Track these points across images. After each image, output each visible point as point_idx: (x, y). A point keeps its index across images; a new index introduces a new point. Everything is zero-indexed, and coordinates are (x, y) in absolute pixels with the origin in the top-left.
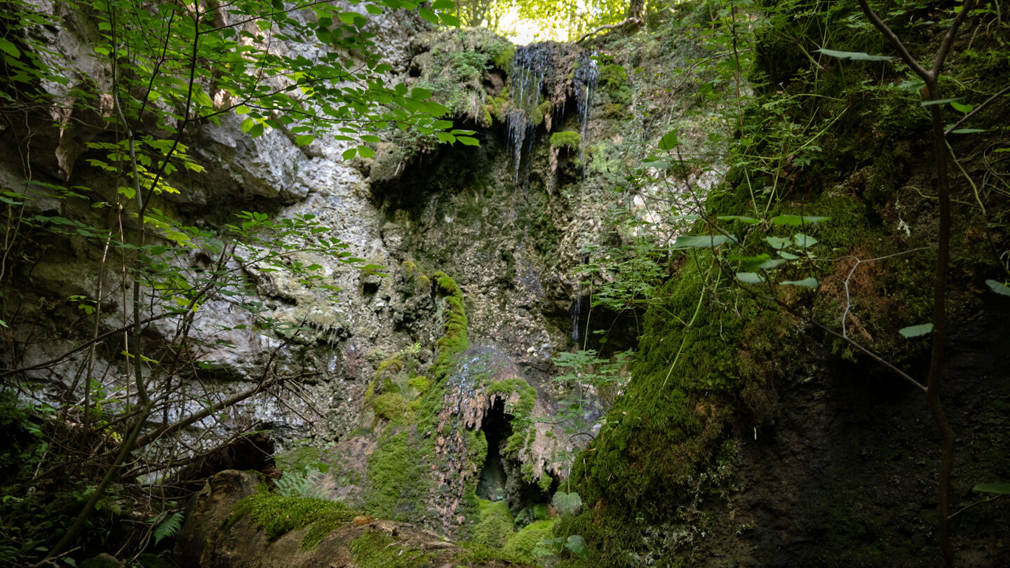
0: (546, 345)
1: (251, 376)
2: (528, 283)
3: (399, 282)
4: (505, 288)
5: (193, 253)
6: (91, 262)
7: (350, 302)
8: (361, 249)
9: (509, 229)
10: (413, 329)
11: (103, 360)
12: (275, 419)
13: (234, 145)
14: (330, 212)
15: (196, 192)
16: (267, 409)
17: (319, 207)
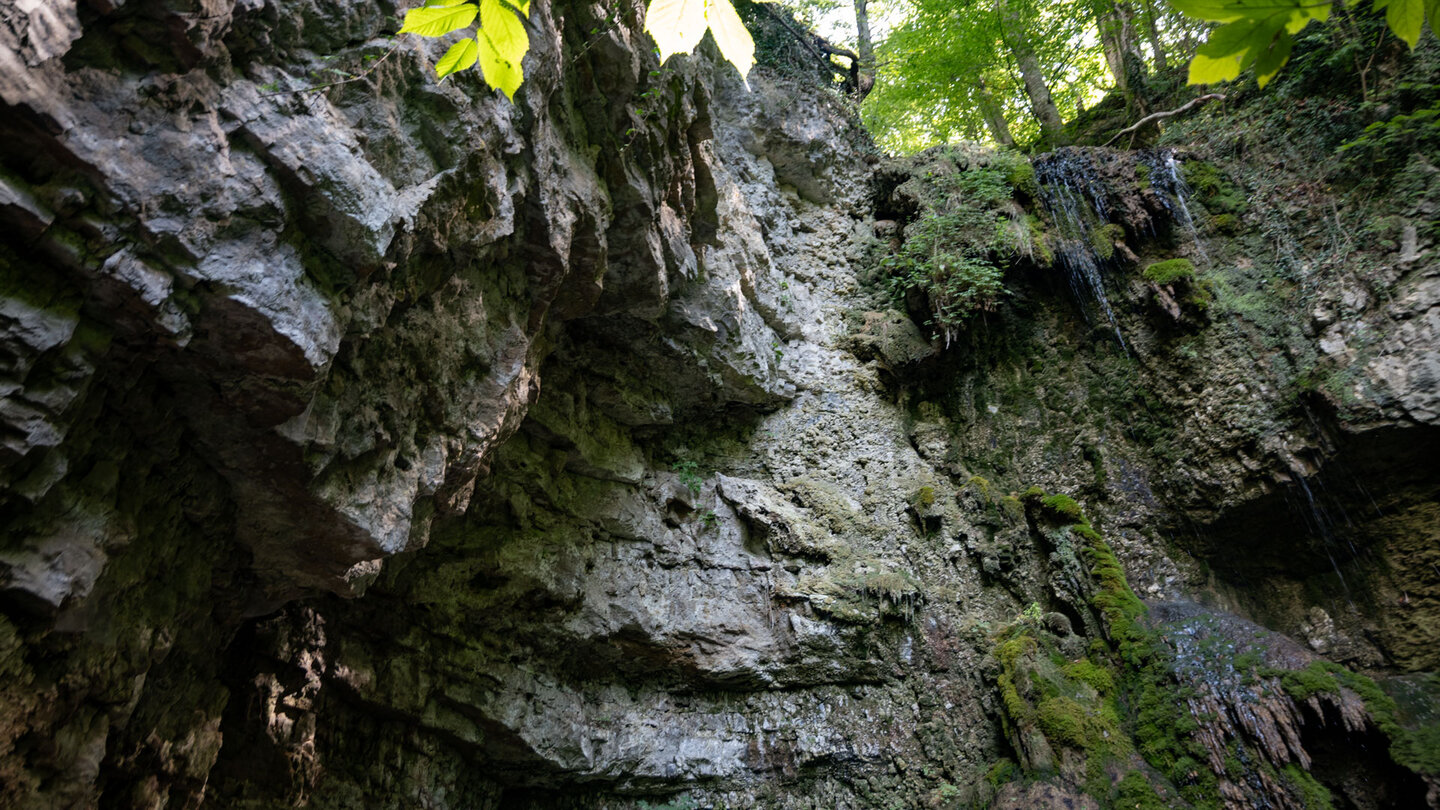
0: (1171, 579)
1: (781, 683)
2: (1128, 489)
3: (974, 509)
4: (1095, 501)
5: (663, 500)
6: (542, 535)
7: (904, 547)
8: (890, 465)
9: (1083, 414)
10: (1014, 580)
11: (566, 688)
12: (834, 748)
13: (714, 329)
14: (829, 416)
15: (661, 407)
16: (816, 733)
17: (813, 411)
